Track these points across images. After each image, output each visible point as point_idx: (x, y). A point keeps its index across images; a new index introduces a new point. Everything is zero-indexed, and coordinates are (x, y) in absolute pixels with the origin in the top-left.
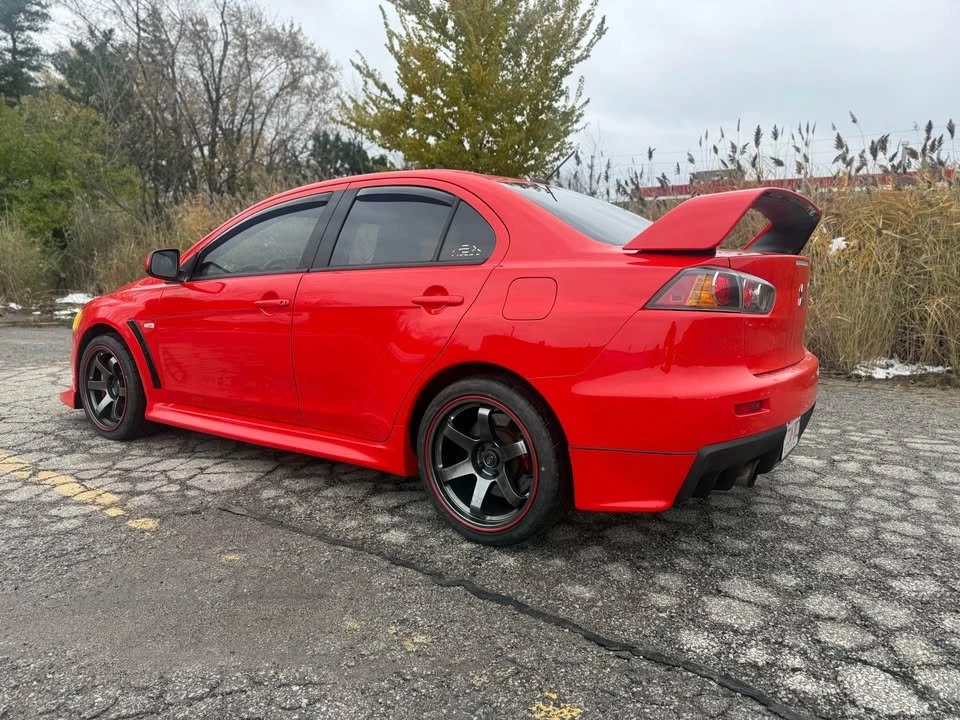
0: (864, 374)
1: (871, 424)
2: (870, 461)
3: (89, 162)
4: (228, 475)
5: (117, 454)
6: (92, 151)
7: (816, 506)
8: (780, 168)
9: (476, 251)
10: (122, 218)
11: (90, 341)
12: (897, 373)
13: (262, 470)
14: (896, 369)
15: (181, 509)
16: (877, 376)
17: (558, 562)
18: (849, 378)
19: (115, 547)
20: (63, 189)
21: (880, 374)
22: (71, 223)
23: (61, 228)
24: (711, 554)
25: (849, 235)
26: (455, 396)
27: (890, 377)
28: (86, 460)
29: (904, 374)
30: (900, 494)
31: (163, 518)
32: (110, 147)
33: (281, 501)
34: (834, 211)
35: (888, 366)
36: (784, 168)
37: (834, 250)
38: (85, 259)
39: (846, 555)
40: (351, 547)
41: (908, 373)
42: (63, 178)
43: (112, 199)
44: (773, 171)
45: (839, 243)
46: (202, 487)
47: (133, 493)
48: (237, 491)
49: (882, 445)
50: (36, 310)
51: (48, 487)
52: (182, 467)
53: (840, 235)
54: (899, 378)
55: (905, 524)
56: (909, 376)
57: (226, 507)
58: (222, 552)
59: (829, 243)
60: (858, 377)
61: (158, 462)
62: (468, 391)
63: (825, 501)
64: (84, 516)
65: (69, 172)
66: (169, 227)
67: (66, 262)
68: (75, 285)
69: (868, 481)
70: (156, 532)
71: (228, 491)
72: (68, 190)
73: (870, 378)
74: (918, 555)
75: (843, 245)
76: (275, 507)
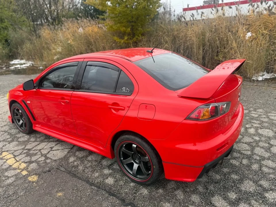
0: (255, 79)
1: (258, 107)
2: (258, 127)
3: (12, 16)
4: (60, 151)
5: (26, 141)
6: (12, 12)
7: (241, 153)
8: (231, 9)
9: (128, 90)
10: (25, 35)
11: (12, 105)
12: (266, 77)
13: (69, 147)
14: (265, 76)
15: (45, 170)
16: (259, 79)
17: (161, 191)
18: (250, 81)
19: (24, 191)
20: (5, 26)
21: (260, 79)
22: (10, 37)
23: (7, 39)
24: (208, 182)
25: (253, 32)
26: (125, 140)
27: (264, 79)
28: (17, 145)
29: (268, 78)
30: (267, 145)
31: (39, 175)
32: (17, 10)
33: (75, 163)
34: (248, 23)
35: (263, 75)
36: (232, 9)
37: (248, 37)
38: (16, 49)
39: (251, 180)
40: (96, 187)
41: (269, 77)
42: (5, 22)
43: (21, 29)
44: (228, 10)
45: (249, 34)
46: (51, 158)
47: (31, 162)
48: (62, 158)
49: (262, 118)
50: (4, 67)
51: (5, 160)
52: (46, 147)
53: (250, 32)
54: (266, 80)
55: (270, 161)
56: (270, 78)
57: (59, 168)
58: (57, 192)
59: (246, 34)
60: (253, 80)
61: (39, 144)
62: (128, 139)
63: (244, 150)
64: (16, 175)
65: (6, 20)
66: (40, 37)
67: (10, 50)
68: (15, 57)
69: (257, 138)
70: (37, 182)
71: (59, 159)
72: (7, 26)
73: (257, 80)
74: (274, 178)
75: (250, 35)
76: (73, 166)
